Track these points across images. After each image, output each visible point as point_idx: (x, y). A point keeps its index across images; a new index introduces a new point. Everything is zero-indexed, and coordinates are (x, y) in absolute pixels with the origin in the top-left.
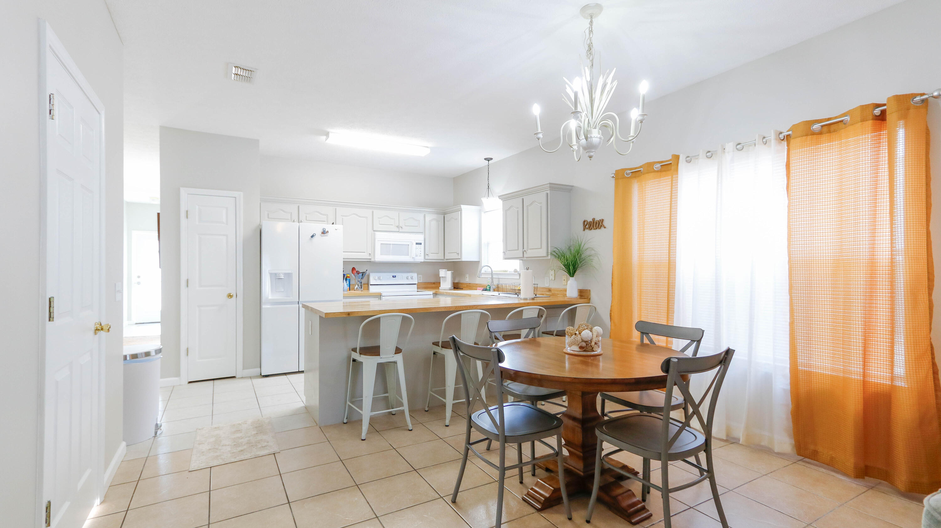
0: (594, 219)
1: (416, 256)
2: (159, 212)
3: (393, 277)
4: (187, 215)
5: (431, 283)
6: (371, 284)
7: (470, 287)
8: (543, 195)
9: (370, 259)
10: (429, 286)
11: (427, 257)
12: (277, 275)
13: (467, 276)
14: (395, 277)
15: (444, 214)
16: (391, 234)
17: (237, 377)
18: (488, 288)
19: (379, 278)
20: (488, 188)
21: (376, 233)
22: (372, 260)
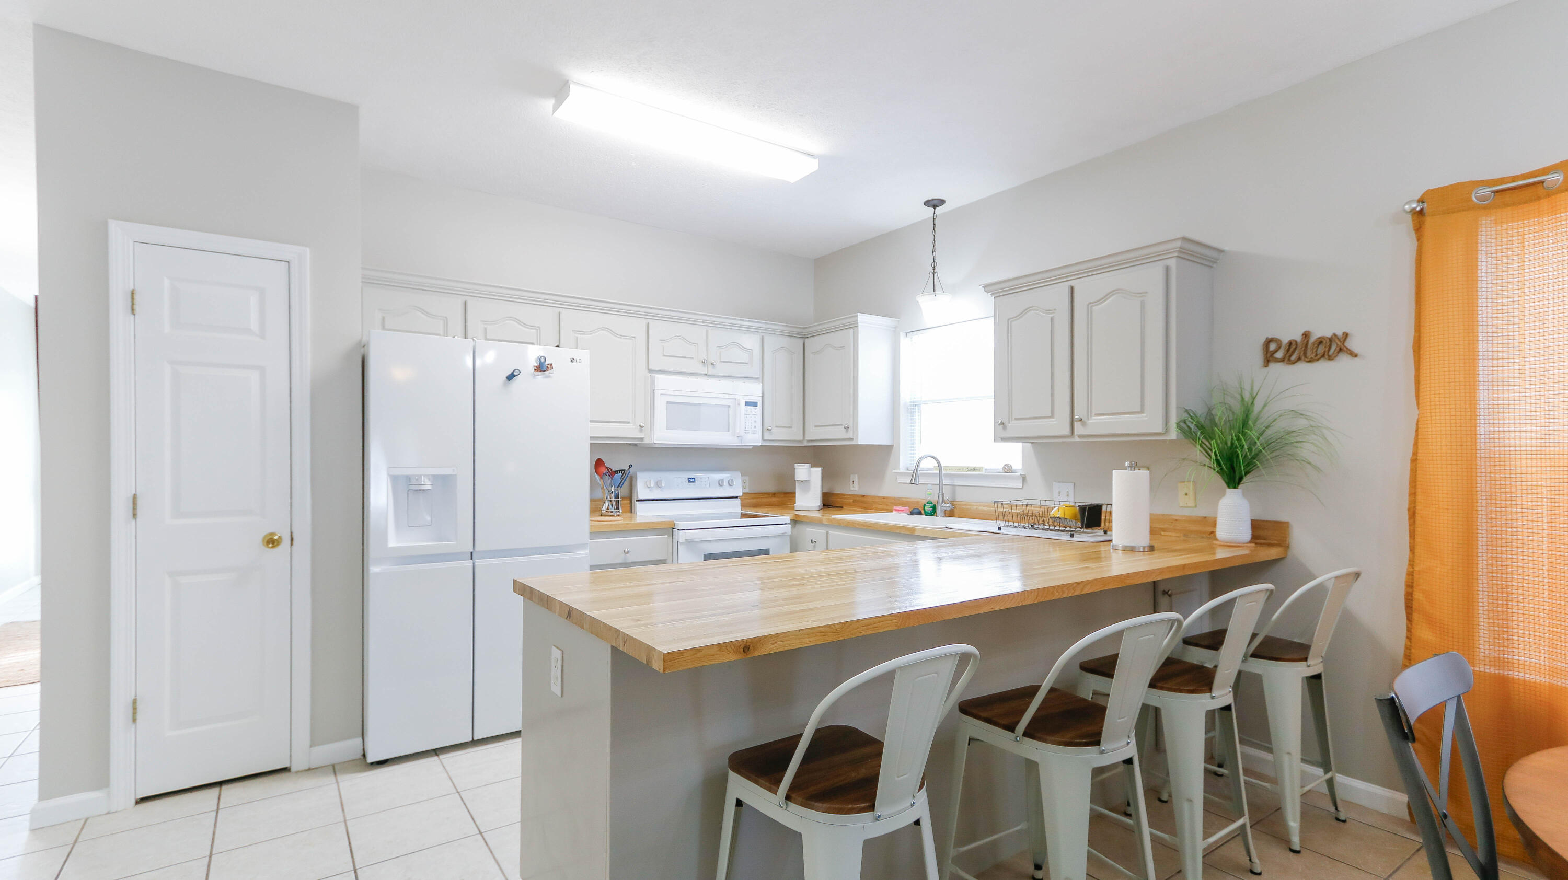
0: (1306, 335)
1: (746, 432)
2: (37, 295)
3: (689, 481)
4: (133, 304)
5: (768, 494)
6: (640, 498)
7: (863, 503)
8: (1155, 273)
9: (642, 439)
10: (764, 500)
11: (767, 437)
12: (413, 482)
13: (856, 478)
14: (694, 480)
15: (804, 337)
16: (692, 379)
17: (293, 769)
18: (928, 508)
19: (658, 485)
20: (934, 273)
21: (659, 377)
22: (647, 441)
